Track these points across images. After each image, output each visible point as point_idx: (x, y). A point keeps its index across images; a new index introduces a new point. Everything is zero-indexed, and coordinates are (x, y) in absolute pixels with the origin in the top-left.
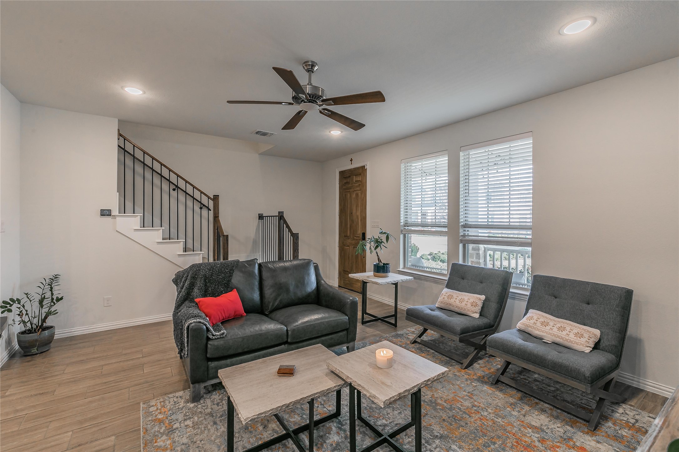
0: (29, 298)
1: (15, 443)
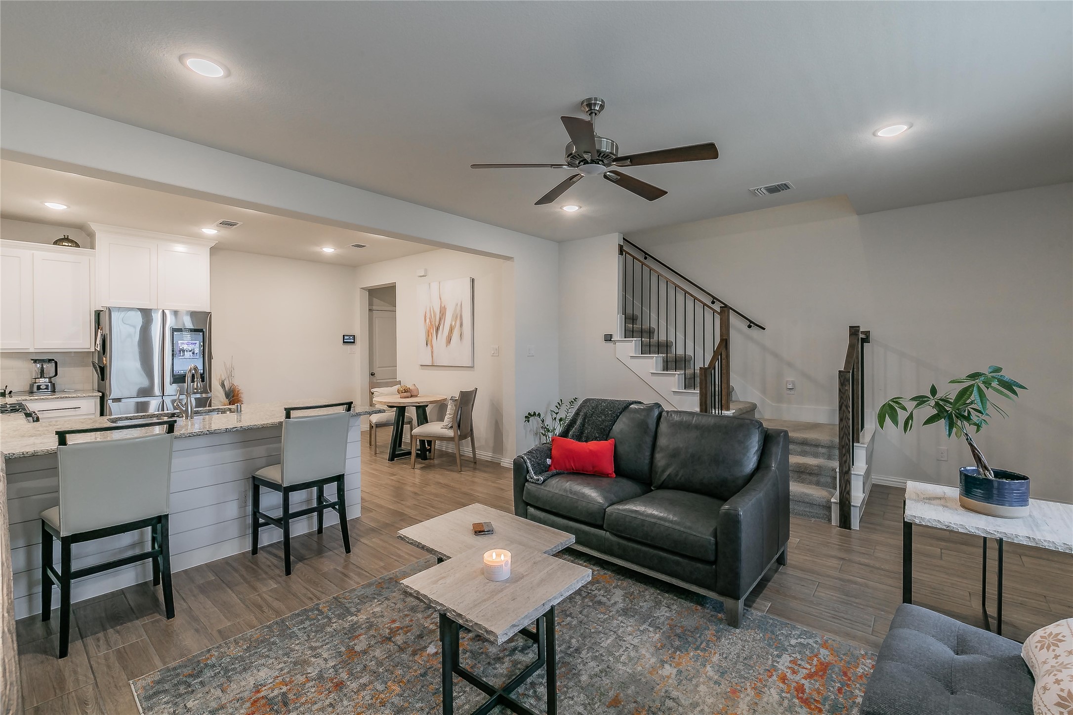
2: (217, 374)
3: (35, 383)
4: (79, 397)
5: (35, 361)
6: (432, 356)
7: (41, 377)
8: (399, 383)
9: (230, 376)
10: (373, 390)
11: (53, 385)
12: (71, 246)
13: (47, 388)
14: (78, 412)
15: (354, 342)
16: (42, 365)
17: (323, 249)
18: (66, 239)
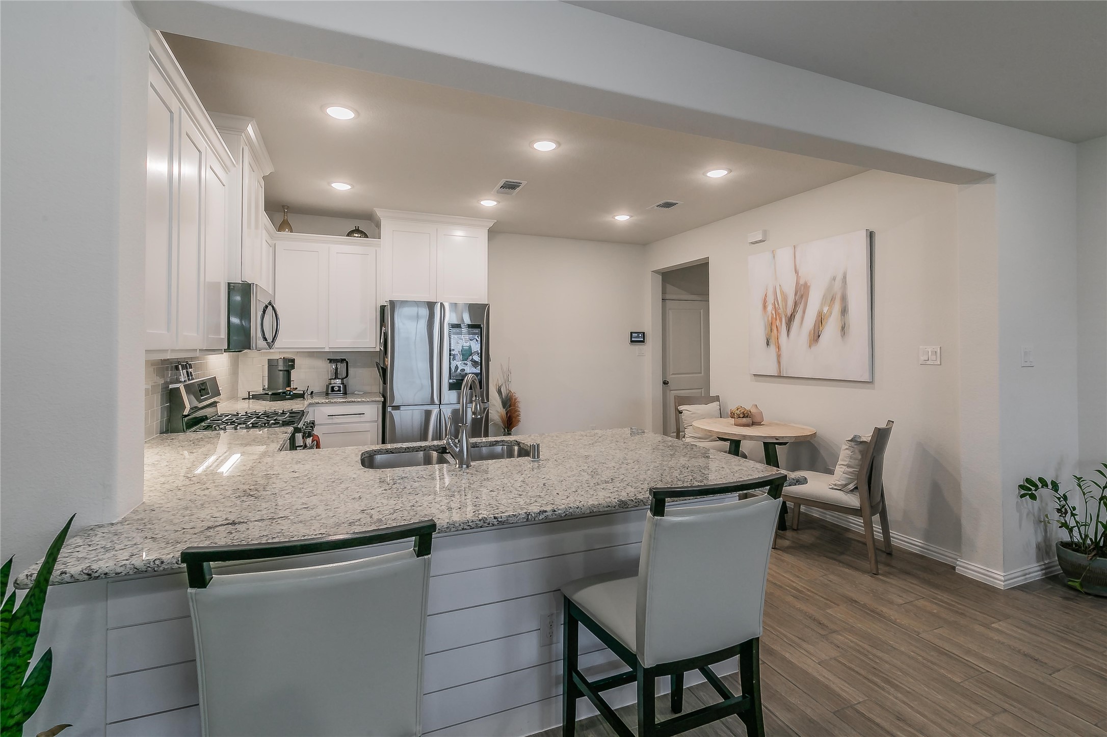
0: (1081, 487)
1: (940, 697)
2: (495, 379)
3: (330, 384)
4: (363, 402)
5: (331, 361)
6: (779, 362)
7: (335, 379)
8: (717, 399)
9: (507, 381)
10: (681, 408)
11: (345, 387)
12: (360, 237)
13: (339, 390)
14: (363, 418)
15: (643, 342)
16: (337, 365)
17: (616, 218)
18: (357, 231)
